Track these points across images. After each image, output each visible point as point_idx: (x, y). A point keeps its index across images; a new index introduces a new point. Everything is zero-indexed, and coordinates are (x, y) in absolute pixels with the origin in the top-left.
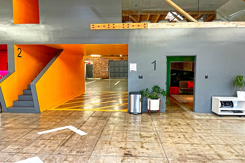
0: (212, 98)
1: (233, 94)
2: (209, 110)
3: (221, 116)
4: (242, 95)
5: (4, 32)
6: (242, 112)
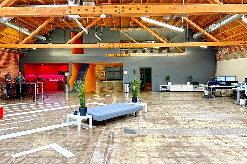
0: (159, 85)
1: (166, 83)
3: (161, 92)
4: (169, 83)
5: (67, 57)
6: (169, 90)
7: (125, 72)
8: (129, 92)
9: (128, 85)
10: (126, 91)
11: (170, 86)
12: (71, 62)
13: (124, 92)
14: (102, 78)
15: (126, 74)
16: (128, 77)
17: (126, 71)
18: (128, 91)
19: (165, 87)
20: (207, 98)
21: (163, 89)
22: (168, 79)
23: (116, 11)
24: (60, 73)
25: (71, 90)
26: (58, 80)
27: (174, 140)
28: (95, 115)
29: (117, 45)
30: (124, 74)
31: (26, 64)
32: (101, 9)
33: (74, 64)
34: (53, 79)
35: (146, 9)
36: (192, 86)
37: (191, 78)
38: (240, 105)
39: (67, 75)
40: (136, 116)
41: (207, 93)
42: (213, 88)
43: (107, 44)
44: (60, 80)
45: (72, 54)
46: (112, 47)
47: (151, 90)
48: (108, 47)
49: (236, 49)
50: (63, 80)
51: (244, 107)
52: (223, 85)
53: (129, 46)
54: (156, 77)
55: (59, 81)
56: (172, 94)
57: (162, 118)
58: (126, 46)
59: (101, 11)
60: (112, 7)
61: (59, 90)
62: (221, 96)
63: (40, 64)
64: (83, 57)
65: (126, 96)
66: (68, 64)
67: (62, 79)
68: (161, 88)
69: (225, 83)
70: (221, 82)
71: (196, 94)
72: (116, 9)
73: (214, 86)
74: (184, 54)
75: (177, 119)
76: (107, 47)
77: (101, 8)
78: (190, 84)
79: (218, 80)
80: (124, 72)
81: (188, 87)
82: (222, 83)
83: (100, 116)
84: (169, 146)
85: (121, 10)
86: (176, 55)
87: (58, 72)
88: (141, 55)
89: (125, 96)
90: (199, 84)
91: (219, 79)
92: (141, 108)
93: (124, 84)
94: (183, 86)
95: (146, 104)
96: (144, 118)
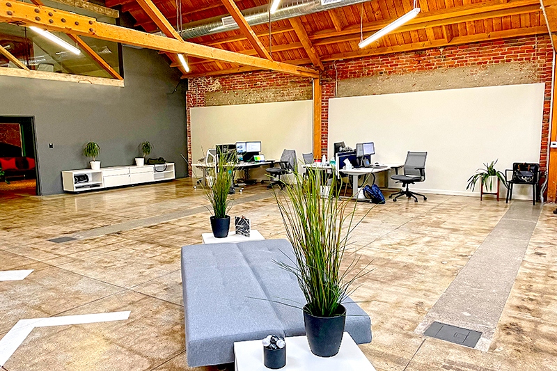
0: (61, 173)
1: (86, 166)
2: (60, 190)
3: (76, 193)
4: (96, 165)
6: (99, 185)
19: (85, 178)
21: (79, 184)
22: (90, 151)
36: (151, 168)
37: (147, 147)
54: (51, 147)
74: (120, 83)
78: (145, 163)
81: (143, 172)
86: (101, 83)
90: (165, 163)
94: (133, 170)
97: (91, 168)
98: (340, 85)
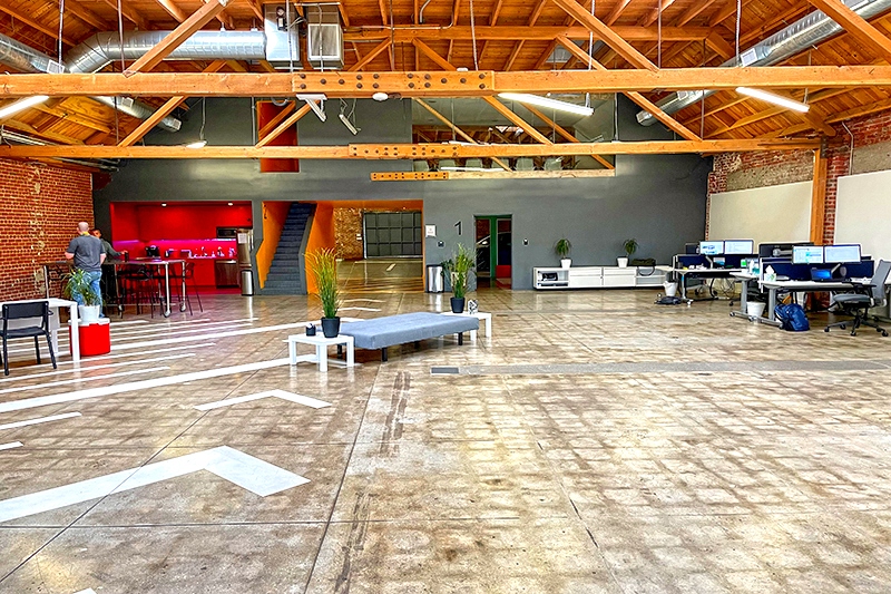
0: (533, 269)
1: (556, 264)
2: (530, 286)
3: (541, 290)
4: (566, 263)
5: (246, 183)
6: (566, 285)
7: (430, 231)
8: (443, 292)
9: (439, 269)
10: (434, 287)
11: (567, 272)
12: (259, 199)
13: (429, 292)
14: (350, 249)
15: (434, 235)
16: (440, 245)
17: (433, 228)
18: (439, 288)
19: (553, 276)
20: (667, 304)
21: (546, 281)
22: (561, 250)
23: (411, 86)
24: (221, 233)
25: (262, 286)
26: (213, 256)
27: (545, 381)
28: (359, 336)
29: (406, 150)
30: (427, 234)
31: (116, 204)
32: (376, 81)
33: (268, 204)
34: (200, 253)
35: (481, 82)
36: (633, 270)
37: (631, 246)
38: (747, 318)
39: (244, 238)
40: (460, 344)
41: (670, 289)
42: (688, 275)
43: (378, 146)
44: (222, 255)
45: (262, 171)
46: (391, 155)
47: (509, 287)
48: (381, 154)
49: (760, 158)
50: (231, 255)
51: (756, 323)
52: (716, 266)
53: (443, 151)
54: (526, 243)
55: (218, 258)
56: (572, 297)
57: (528, 347)
58: (433, 151)
59: (376, 86)
60: (401, 77)
61: (219, 287)
62: (712, 299)
63: (160, 204)
64: (298, 182)
65: (434, 301)
66: (247, 205)
67: (227, 253)
68: (539, 277)
69: (723, 260)
70: (711, 257)
71: (642, 295)
72: (410, 81)
73: (692, 269)
74: (610, 173)
75: (563, 348)
76: (377, 155)
77: (376, 77)
78: (628, 265)
79: (703, 251)
80: (428, 228)
81: (623, 274)
82: (715, 260)
83: (373, 338)
84: (531, 389)
85: (424, 82)
86: (586, 176)
87: (215, 233)
88: (478, 177)
89: (431, 302)
90: (654, 265)
91: (705, 248)
92: (475, 324)
93: (428, 266)
94: (608, 270)
95: (488, 316)
96: (482, 347)
97: (561, 266)
98: (857, 155)
